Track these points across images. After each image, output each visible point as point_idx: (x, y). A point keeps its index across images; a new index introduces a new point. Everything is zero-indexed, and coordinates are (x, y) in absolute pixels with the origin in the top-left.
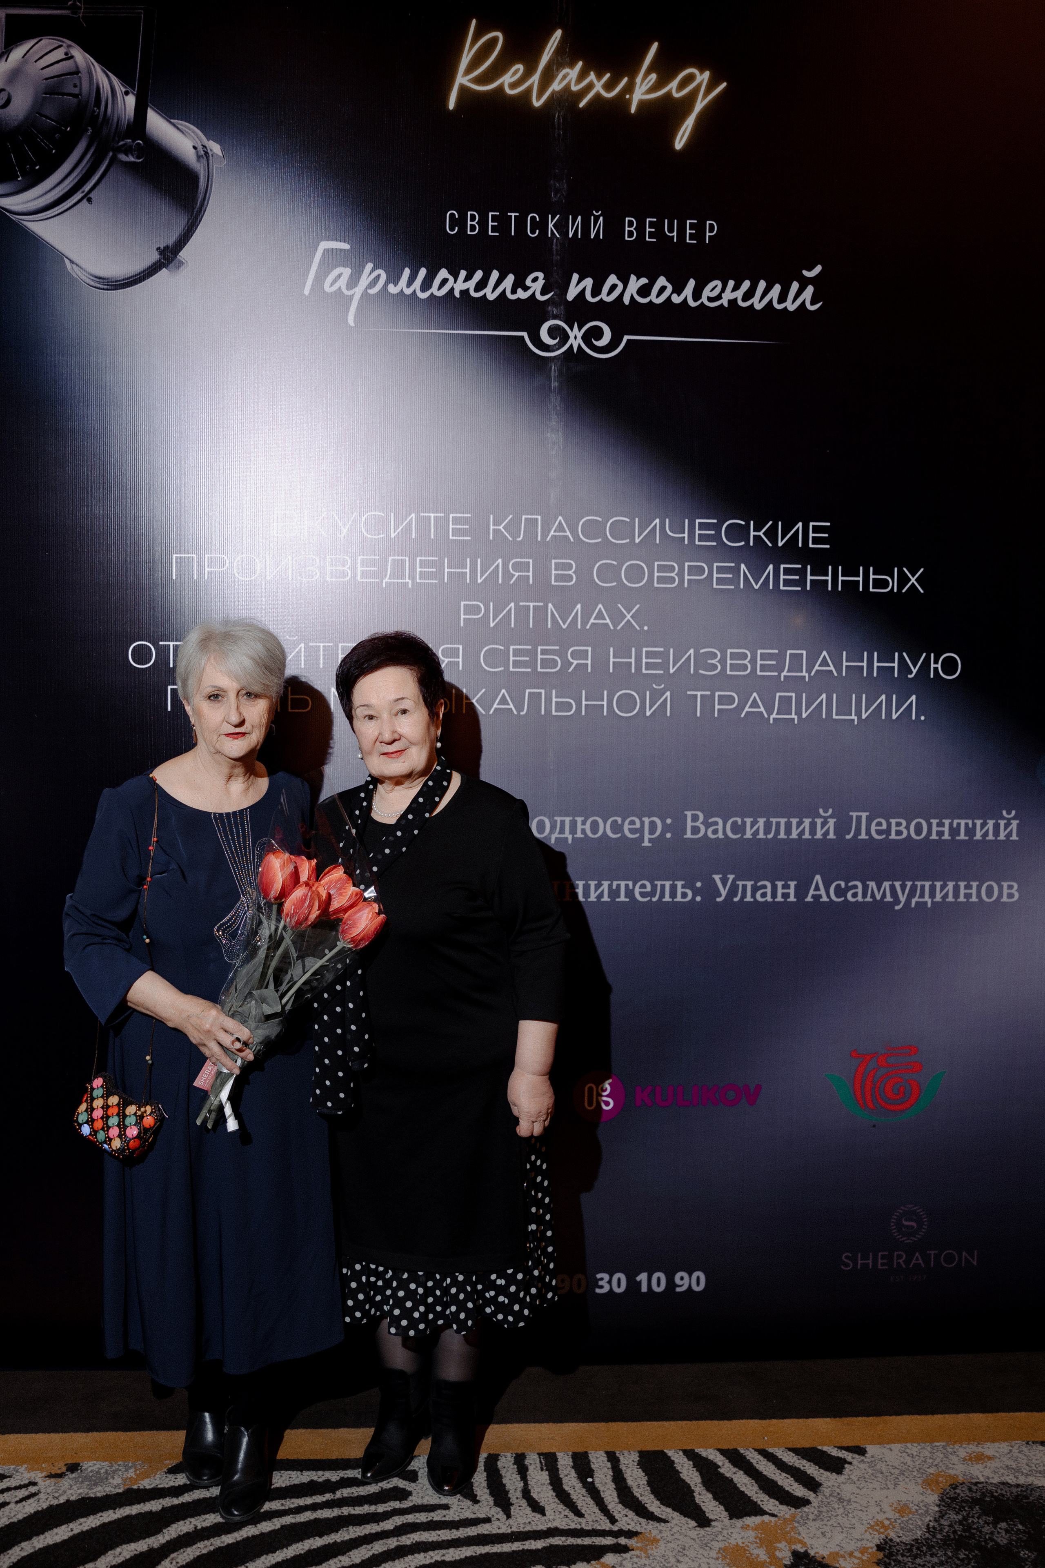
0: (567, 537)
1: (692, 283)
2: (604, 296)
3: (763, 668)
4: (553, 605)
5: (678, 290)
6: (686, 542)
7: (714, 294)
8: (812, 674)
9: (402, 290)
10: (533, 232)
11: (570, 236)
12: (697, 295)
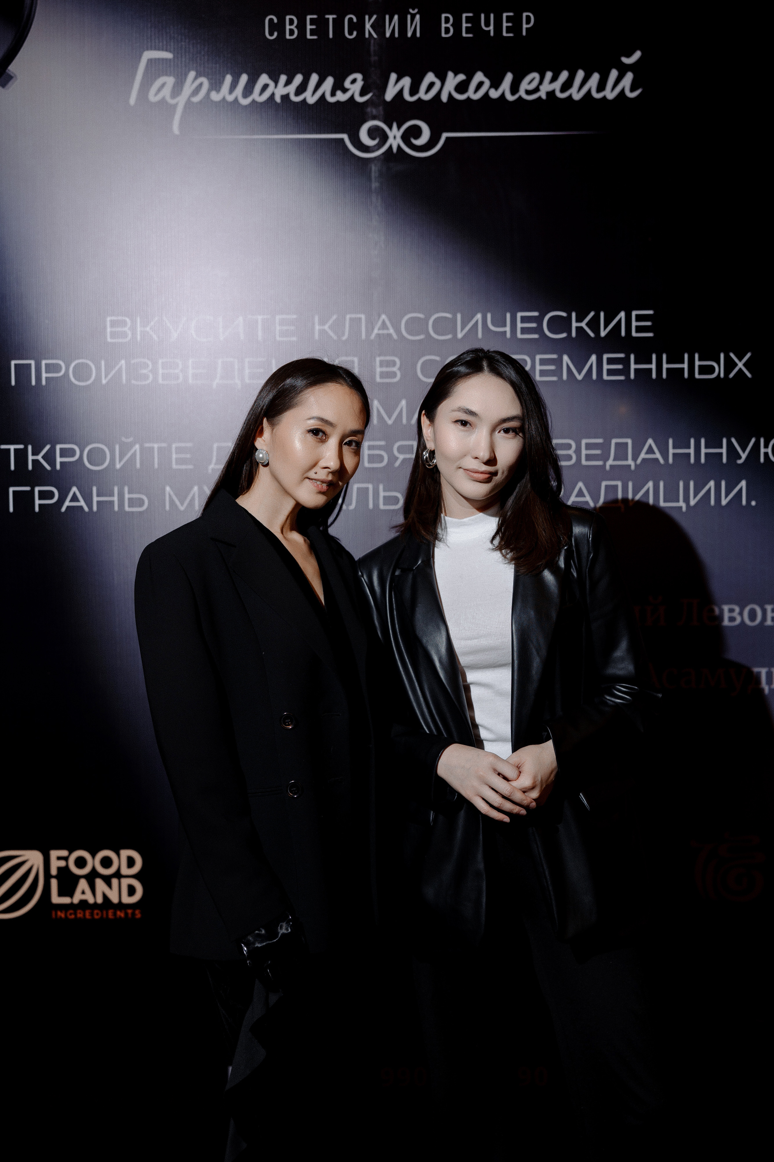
0: (389, 335)
1: (509, 77)
2: (423, 95)
3: (588, 457)
4: (379, 401)
5: (496, 84)
6: (508, 335)
7: (532, 87)
8: (639, 461)
9: (224, 98)
10: (350, 33)
11: (388, 35)
12: (515, 89)
